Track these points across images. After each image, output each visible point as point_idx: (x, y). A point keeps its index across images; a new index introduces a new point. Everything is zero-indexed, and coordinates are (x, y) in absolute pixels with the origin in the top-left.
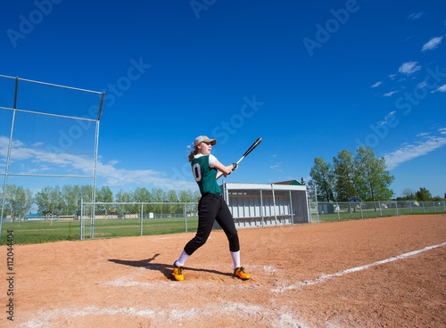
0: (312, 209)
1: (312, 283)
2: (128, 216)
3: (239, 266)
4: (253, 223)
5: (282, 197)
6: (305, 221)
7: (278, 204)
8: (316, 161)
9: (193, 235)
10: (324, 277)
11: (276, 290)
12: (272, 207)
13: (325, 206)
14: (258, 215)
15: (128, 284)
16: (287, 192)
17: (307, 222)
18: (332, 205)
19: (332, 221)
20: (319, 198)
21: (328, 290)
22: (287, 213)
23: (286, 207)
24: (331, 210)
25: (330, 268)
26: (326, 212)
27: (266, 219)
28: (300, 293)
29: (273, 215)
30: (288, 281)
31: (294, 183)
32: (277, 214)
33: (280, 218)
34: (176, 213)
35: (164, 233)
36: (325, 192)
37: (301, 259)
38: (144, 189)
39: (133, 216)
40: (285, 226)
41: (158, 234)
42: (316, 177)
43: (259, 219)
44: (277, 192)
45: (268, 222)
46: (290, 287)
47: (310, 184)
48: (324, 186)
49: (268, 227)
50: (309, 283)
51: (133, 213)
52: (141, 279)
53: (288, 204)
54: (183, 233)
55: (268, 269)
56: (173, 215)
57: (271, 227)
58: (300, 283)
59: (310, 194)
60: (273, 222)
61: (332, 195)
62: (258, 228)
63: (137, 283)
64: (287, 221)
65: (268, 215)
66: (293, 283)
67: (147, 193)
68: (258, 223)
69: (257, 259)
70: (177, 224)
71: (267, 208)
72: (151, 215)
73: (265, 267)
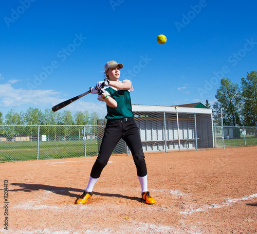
0: (217, 133)
1: (219, 207)
2: (18, 139)
3: (146, 190)
4: (155, 148)
5: (186, 120)
6: (210, 145)
7: (182, 128)
8: (223, 82)
9: (93, 159)
10: (230, 201)
11: (184, 213)
12: (175, 131)
13: (231, 131)
14: (160, 139)
15: (36, 208)
16: (192, 115)
17: (212, 147)
18: (238, 129)
19: (238, 146)
20: (225, 122)
21: (234, 212)
22: (190, 138)
23: (190, 131)
24: (237, 135)
25: (236, 193)
26: (232, 136)
27: (169, 143)
28: (207, 215)
29: (176, 138)
30: (196, 204)
31: (199, 105)
32: (181, 138)
33: (183, 142)
34: (71, 135)
35: (61, 157)
36: (231, 116)
37: (207, 184)
38: (36, 110)
39: (24, 139)
40: (188, 151)
41: (55, 158)
42: (222, 99)
43: (162, 143)
44: (181, 115)
45: (171, 147)
46: (198, 210)
47: (215, 107)
48: (231, 109)
49: (171, 152)
50: (216, 207)
51: (24, 135)
52: (49, 203)
53: (192, 127)
54: (82, 158)
55: (175, 193)
56: (67, 138)
57: (175, 152)
58: (208, 206)
59: (215, 117)
60: (176, 146)
61: (238, 118)
62: (160, 153)
63: (45, 207)
64: (191, 145)
65: (171, 139)
66: (200, 206)
67: (40, 114)
68: (161, 147)
69: (163, 183)
70: (73, 148)
71: (171, 131)
72: (44, 138)
73: (172, 192)
